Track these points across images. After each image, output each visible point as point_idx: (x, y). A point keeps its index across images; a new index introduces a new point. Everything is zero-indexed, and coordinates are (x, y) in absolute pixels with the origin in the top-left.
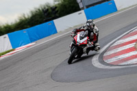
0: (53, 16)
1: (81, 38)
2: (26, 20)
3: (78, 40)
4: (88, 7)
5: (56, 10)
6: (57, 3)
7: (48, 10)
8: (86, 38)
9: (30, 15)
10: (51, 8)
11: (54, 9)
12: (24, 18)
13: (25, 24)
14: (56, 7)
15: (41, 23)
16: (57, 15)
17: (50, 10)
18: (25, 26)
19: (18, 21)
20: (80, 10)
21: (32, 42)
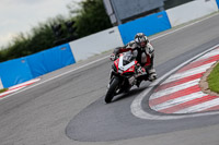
0: (69, 36)
1: (126, 63)
2: (26, 42)
3: (120, 65)
4: (124, 21)
5: (74, 26)
6: (75, 15)
7: (60, 26)
8: (133, 63)
9: (32, 35)
10: (66, 24)
11: (70, 25)
12: (21, 40)
13: (24, 49)
14: (73, 22)
15: (49, 47)
16: (75, 34)
17: (64, 27)
18: (24, 52)
19: (13, 44)
20: (111, 26)
21: (34, 77)
